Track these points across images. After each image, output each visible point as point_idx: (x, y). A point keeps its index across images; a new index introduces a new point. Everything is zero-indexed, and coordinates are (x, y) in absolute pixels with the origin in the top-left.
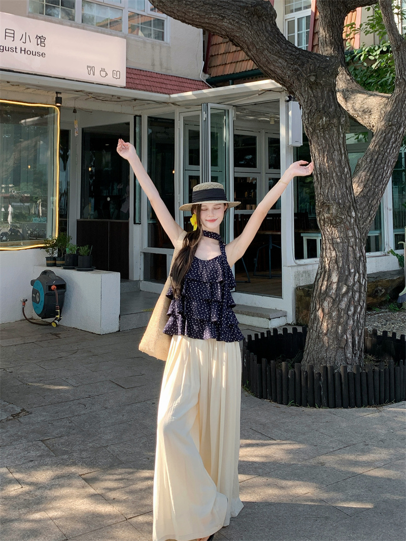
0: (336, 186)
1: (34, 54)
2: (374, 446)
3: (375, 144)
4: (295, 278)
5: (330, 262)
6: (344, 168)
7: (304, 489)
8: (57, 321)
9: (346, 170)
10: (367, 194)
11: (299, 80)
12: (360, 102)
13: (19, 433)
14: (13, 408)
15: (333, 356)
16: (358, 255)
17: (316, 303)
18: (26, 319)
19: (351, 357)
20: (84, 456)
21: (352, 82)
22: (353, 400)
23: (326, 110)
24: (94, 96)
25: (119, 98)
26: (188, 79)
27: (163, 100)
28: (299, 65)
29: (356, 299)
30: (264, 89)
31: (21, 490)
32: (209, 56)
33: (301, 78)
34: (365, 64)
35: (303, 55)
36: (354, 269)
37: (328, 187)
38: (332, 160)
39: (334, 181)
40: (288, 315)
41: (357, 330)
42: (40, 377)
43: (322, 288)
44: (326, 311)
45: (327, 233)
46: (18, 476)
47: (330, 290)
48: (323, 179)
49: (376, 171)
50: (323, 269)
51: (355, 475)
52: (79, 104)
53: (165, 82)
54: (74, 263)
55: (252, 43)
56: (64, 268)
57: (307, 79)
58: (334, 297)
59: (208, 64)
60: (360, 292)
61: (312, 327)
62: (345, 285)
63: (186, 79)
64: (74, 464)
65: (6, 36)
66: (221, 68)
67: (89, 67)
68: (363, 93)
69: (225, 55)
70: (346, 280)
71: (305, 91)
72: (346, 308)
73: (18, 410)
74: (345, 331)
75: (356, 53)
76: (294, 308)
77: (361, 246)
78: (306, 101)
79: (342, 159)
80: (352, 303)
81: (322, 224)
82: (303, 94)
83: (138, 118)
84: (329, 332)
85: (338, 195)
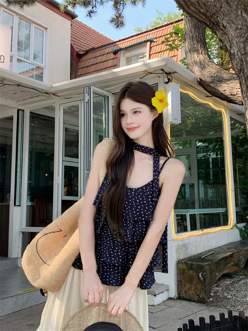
4: (177, 251)
27: (45, 89)
76: (176, 281)
83: (20, 112)
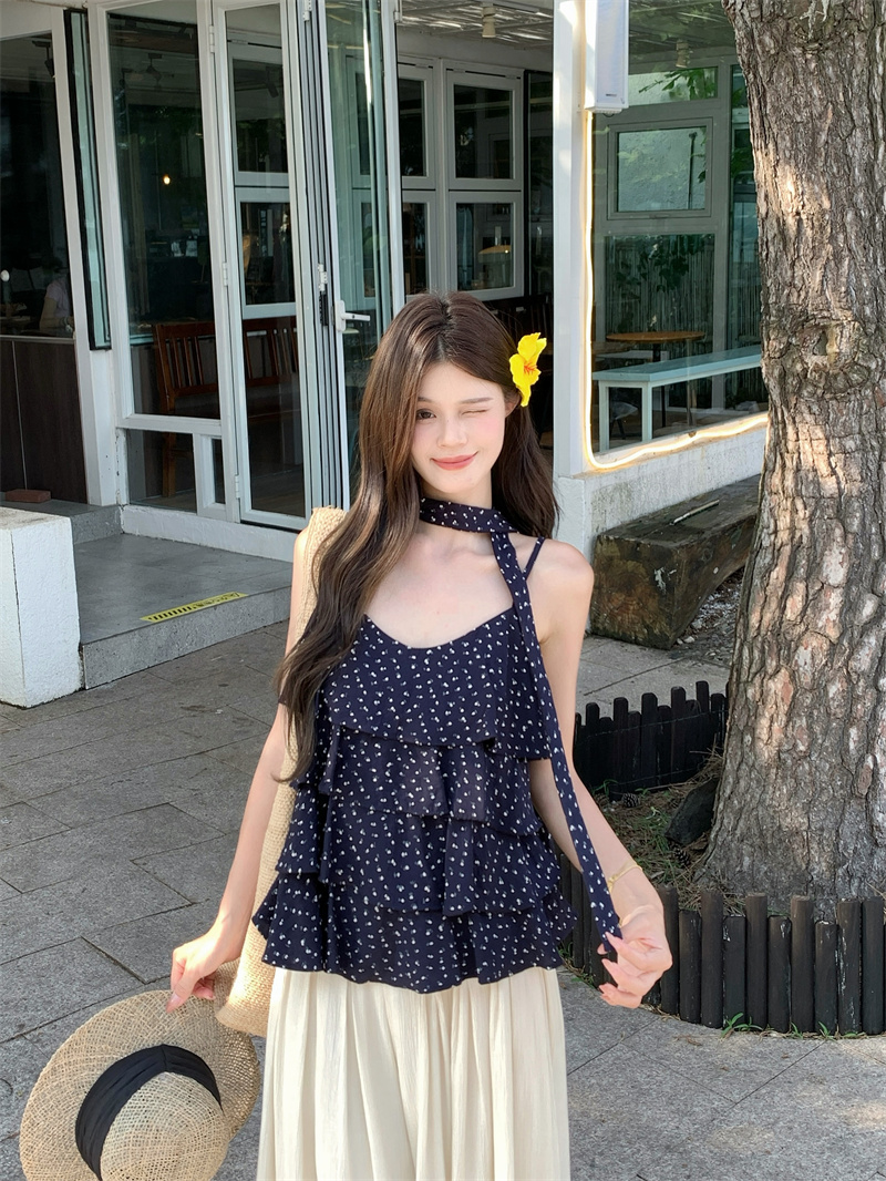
0: (853, 258)
4: (594, 508)
15: (829, 824)
38: (845, 162)
39: (846, 240)
43: (789, 603)
44: (805, 679)
47: (818, 612)
58: (832, 633)
62: (870, 595)
70: (875, 576)
72: (872, 668)
74: (867, 744)
81: (789, 389)
83: (75, 17)
84: (817, 747)
85: (859, 289)
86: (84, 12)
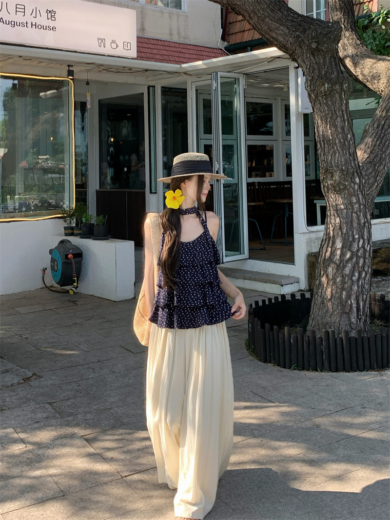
0: (339, 153)
1: (45, 28)
2: (371, 409)
3: (383, 109)
4: (307, 244)
5: (334, 228)
6: (347, 134)
7: (296, 450)
8: (74, 289)
9: (349, 136)
10: (374, 159)
11: (301, 47)
12: (369, 66)
13: (29, 396)
14: (24, 372)
15: (337, 321)
16: (363, 221)
17: (320, 270)
18: (47, 287)
19: (355, 322)
20: (88, 418)
21: (362, 46)
22: (354, 365)
23: (328, 77)
24: (106, 68)
25: (130, 69)
26: (207, 47)
27: (174, 70)
28: (301, 32)
29: (360, 265)
30: (272, 56)
31: (25, 449)
32: (227, 24)
33: (303, 45)
34: (384, 27)
35: (305, 22)
36: (359, 235)
37: (331, 153)
38: (335, 126)
39: (337, 148)
40: (300, 281)
41: (361, 295)
42: (53, 343)
43: (327, 254)
44: (331, 277)
45: (331, 200)
46: (22, 436)
47: (334, 256)
48: (326, 146)
49: (383, 137)
50: (328, 236)
51: (348, 437)
52: (92, 76)
53: (183, 51)
54: (90, 232)
55: (253, 11)
56: (81, 238)
57: (309, 46)
58: (338, 262)
59: (227, 32)
60: (365, 258)
61: (317, 293)
62: (349, 251)
63: (204, 47)
64: (78, 425)
65: (16, 11)
66: (240, 34)
67: (100, 39)
68: (372, 58)
69: (243, 22)
70: (351, 246)
71: (308, 58)
72: (350, 273)
73: (30, 374)
74: (349, 297)
75: (374, 16)
76: (307, 274)
77: (366, 212)
78: (308, 67)
79: (345, 125)
80: (357, 269)
81: (326, 191)
82: (305, 61)
83: (151, 89)
84: (333, 297)
85: (341, 162)
86: (154, 87)
